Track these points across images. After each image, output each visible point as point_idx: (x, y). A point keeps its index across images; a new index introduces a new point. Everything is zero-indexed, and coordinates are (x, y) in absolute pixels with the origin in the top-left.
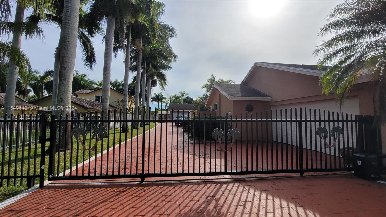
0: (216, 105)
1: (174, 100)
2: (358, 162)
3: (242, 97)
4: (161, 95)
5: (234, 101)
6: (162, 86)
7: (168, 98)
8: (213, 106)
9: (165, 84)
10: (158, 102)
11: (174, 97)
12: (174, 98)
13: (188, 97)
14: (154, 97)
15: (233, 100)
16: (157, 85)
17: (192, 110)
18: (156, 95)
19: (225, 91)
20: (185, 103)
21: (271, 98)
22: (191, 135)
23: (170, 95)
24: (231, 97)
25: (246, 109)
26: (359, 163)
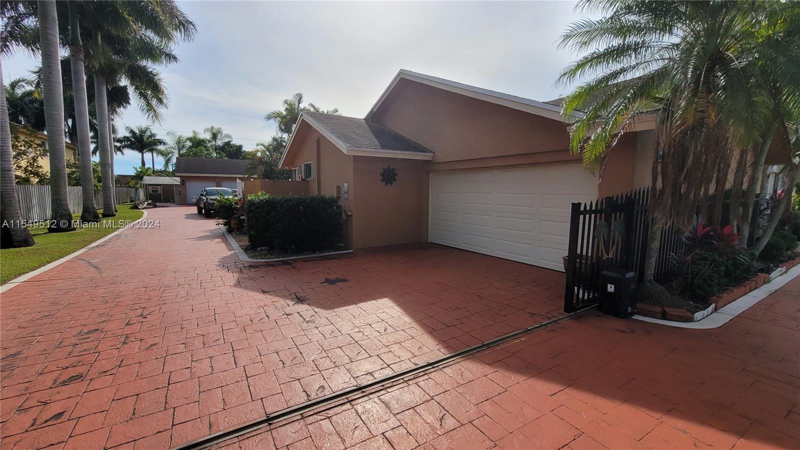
0: (308, 167)
1: (191, 147)
2: (609, 286)
3: (382, 151)
4: (148, 133)
5: (356, 158)
6: (150, 108)
7: (171, 142)
8: (301, 167)
9: (160, 101)
10: (140, 152)
11: (190, 139)
12: (191, 144)
13: (229, 142)
14: (125, 137)
15: (354, 156)
16: (131, 102)
17: (242, 176)
18: (132, 132)
19: (333, 132)
20: (222, 157)
21: (432, 155)
22: (249, 242)
23: (179, 134)
24: (350, 149)
25: (382, 178)
26: (611, 288)
